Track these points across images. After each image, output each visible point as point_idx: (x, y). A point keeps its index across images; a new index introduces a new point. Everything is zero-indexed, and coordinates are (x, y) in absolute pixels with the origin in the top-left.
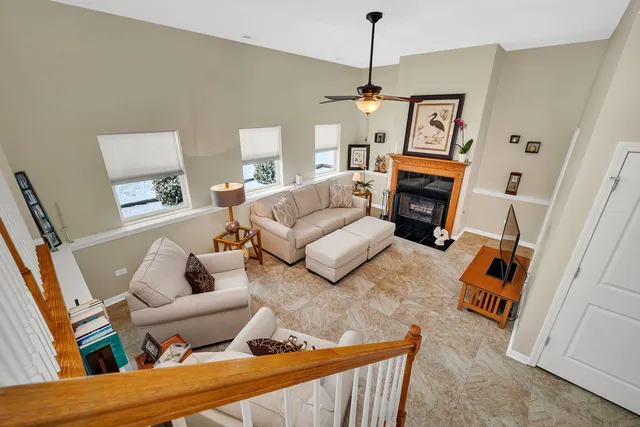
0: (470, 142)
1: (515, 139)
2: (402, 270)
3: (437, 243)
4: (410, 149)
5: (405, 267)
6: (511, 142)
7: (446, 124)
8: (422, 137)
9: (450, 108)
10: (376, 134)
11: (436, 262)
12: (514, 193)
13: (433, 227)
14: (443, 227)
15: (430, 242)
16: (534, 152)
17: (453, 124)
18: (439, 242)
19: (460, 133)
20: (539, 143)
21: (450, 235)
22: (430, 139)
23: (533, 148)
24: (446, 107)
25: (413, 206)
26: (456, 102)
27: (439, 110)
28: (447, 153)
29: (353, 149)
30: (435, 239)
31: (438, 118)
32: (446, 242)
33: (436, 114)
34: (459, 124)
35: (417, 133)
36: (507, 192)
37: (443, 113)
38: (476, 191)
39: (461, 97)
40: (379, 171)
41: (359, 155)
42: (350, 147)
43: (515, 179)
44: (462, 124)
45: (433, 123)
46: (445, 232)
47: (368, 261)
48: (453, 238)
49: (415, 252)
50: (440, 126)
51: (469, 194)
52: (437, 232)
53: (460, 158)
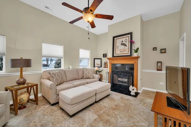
0: (138, 49)
1: (155, 49)
2: (115, 107)
3: (132, 93)
4: (115, 55)
5: (116, 106)
6: (154, 50)
7: (127, 44)
8: (119, 50)
9: (127, 38)
10: (103, 54)
11: (133, 103)
12: (161, 70)
13: (129, 87)
14: (133, 86)
15: (128, 93)
16: (164, 53)
17: (130, 42)
18: (133, 93)
19: (133, 45)
20: (165, 49)
21: (137, 90)
22: (122, 50)
23: (163, 51)
24: (126, 38)
25: (119, 79)
26: (130, 35)
27: (124, 39)
28: (129, 54)
29: (95, 60)
30: (131, 92)
31: (124, 42)
32: (136, 93)
33: (123, 41)
34: (132, 42)
35: (117, 49)
36: (158, 70)
37: (125, 40)
38: (144, 71)
39: (131, 34)
40: (105, 67)
41: (98, 62)
42: (95, 59)
43: (159, 64)
44: (133, 42)
45: (122, 44)
46: (134, 88)
47: (96, 102)
48: (139, 91)
49: (122, 98)
50: (125, 45)
51: (142, 72)
52: (131, 88)
53: (135, 55)
